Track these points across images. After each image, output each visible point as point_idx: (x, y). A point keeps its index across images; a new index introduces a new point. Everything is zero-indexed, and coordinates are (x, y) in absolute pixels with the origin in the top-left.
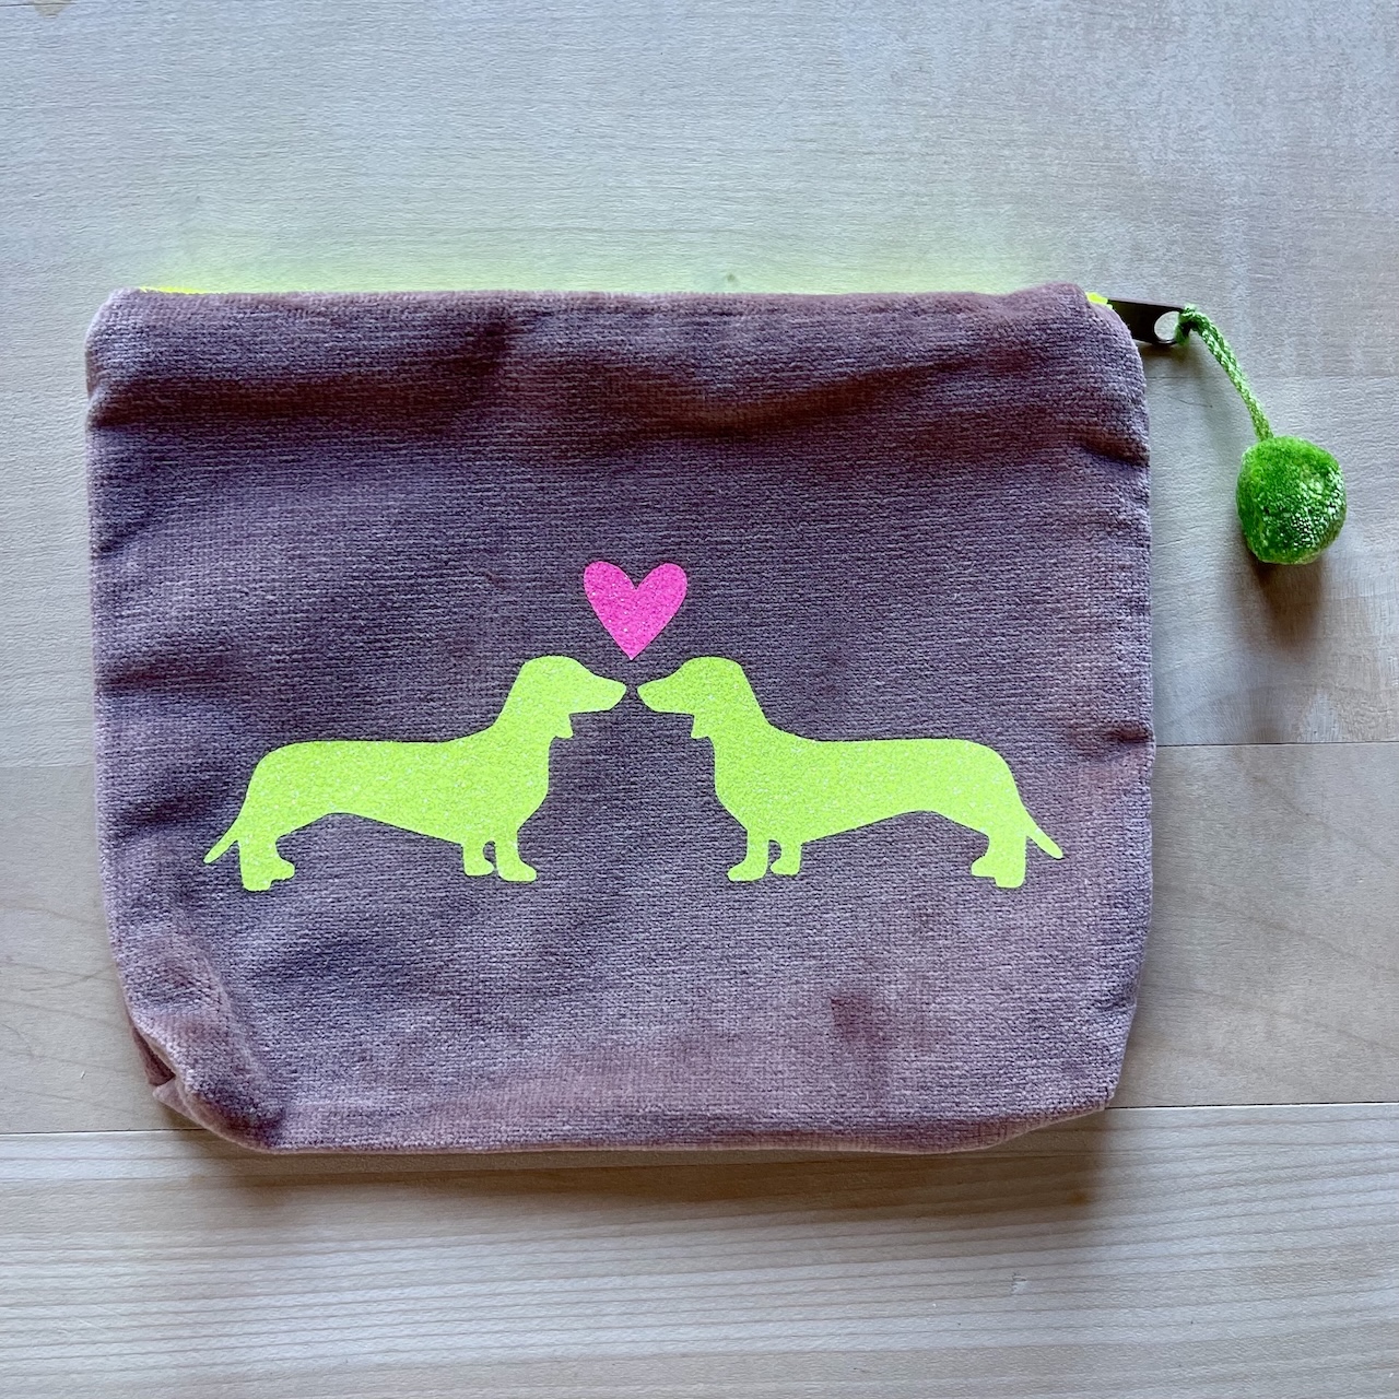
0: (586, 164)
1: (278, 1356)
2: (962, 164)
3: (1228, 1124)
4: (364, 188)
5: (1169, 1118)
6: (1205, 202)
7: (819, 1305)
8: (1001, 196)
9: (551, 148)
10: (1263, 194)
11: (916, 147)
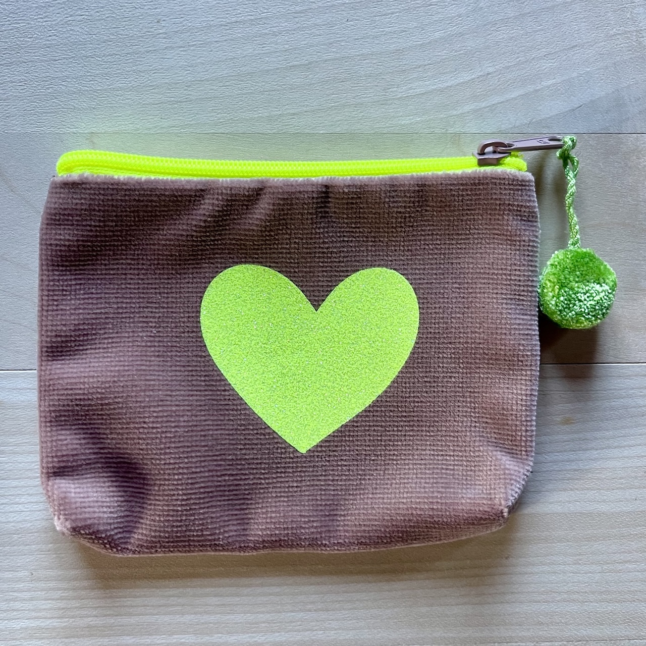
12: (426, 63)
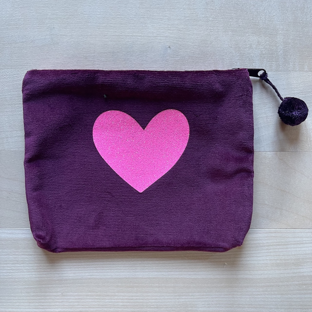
0: (138, 21)
1: (68, 276)
2: (221, 23)
3: (271, 233)
4: (90, 26)
5: (259, 231)
6: (274, 32)
7: (182, 268)
8: (229, 30)
9: (131, 17)
10: (287, 31)
11: (211, 19)
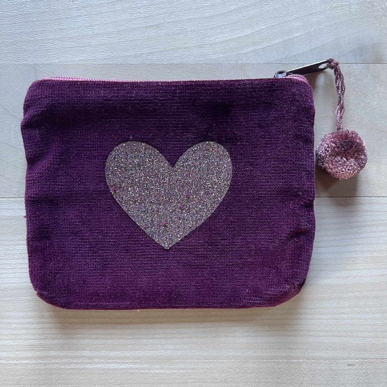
12: (226, 24)
